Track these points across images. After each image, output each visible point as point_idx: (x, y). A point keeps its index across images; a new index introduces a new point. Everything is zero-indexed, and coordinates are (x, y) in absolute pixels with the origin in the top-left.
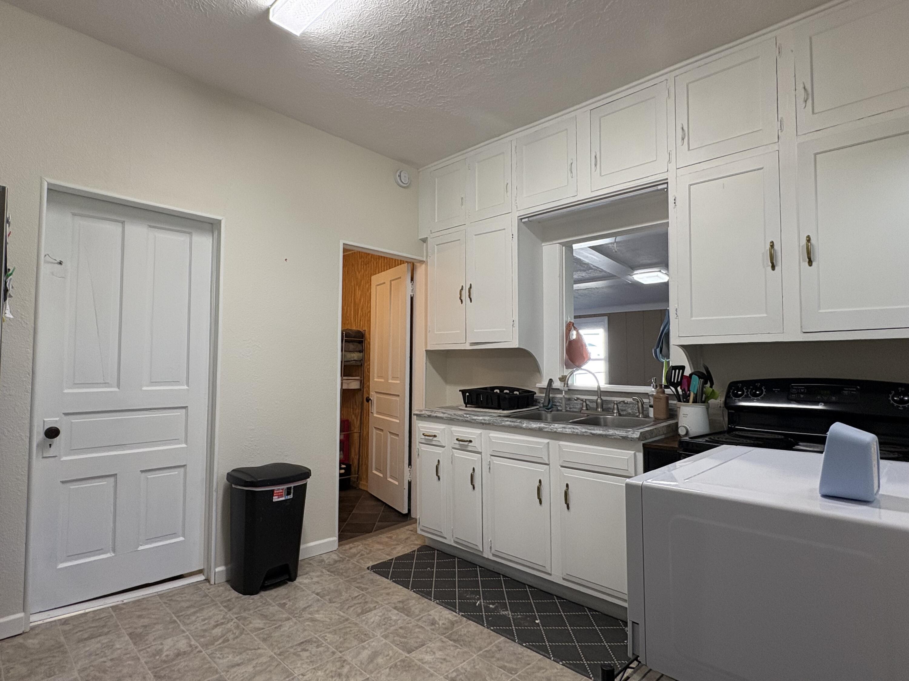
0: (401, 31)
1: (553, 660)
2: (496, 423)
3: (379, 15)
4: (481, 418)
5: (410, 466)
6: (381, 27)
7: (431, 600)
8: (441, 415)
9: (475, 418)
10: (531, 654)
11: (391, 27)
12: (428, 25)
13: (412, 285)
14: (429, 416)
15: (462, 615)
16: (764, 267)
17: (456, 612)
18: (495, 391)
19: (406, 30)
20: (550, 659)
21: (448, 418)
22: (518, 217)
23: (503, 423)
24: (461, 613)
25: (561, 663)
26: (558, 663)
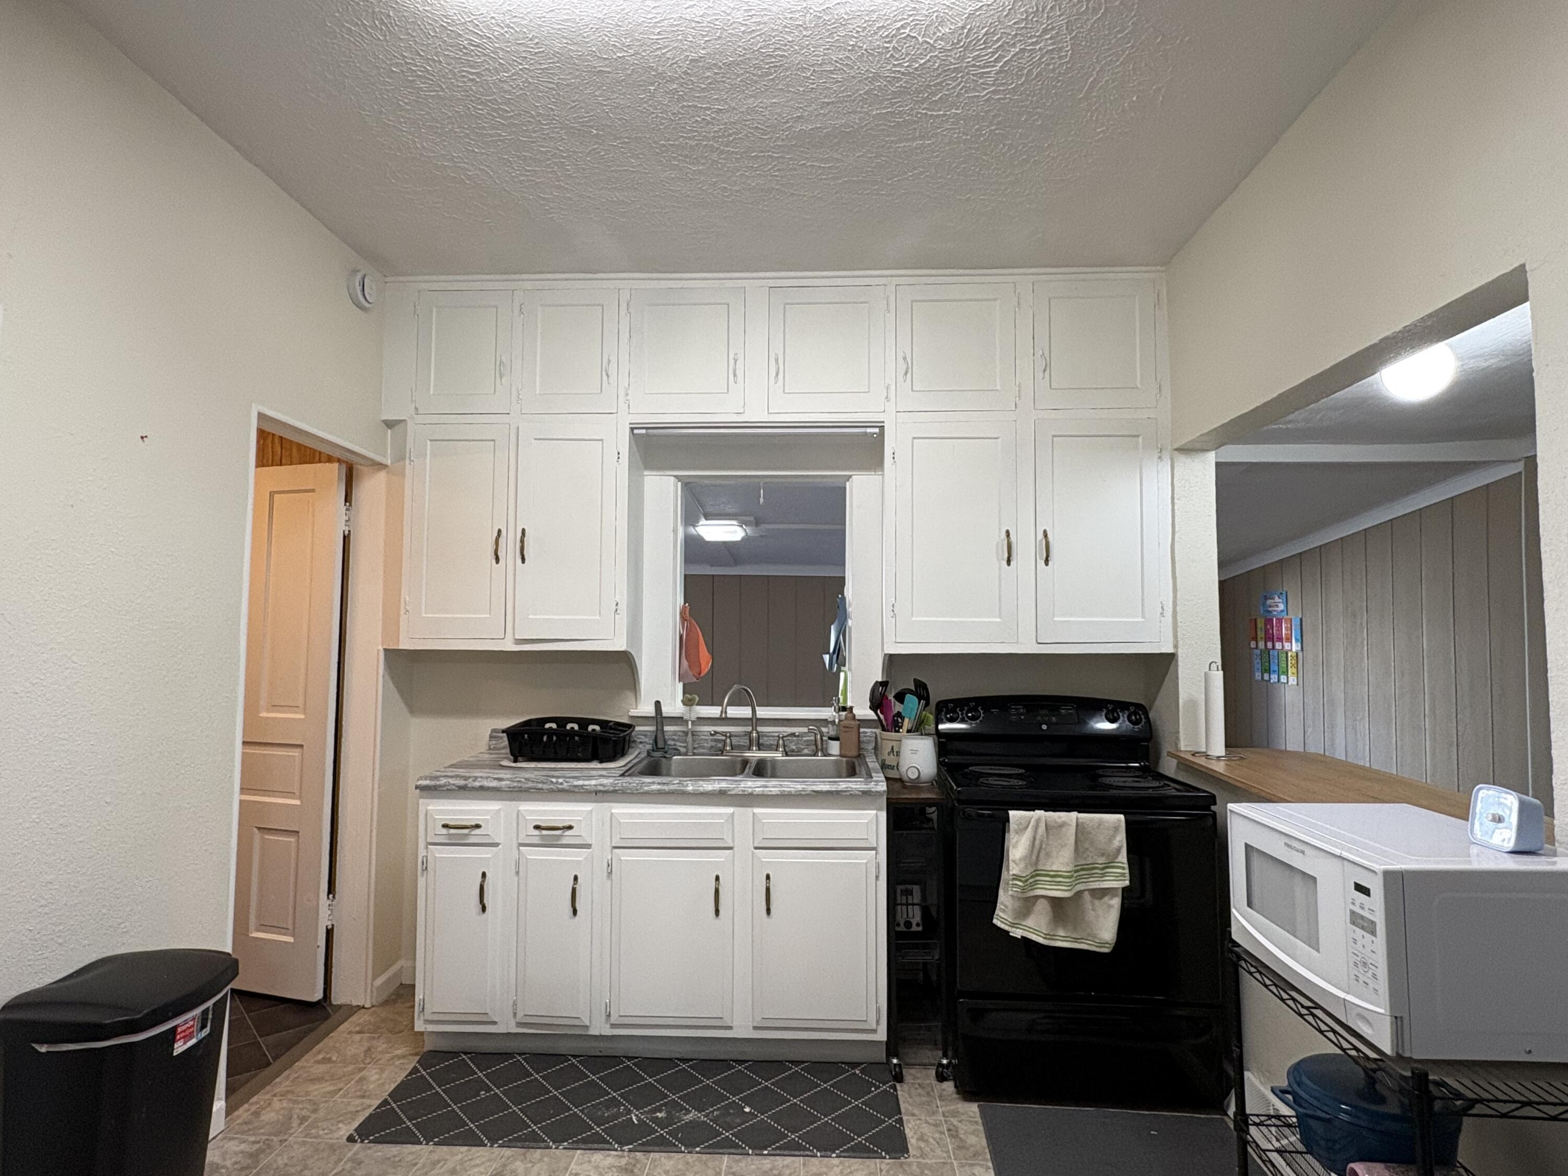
0: (598, 69)
1: (821, 1156)
2: (630, 789)
3: (587, 30)
4: (593, 782)
5: (331, 896)
6: (569, 47)
7: (549, 1148)
8: (494, 784)
9: (580, 783)
10: (785, 1162)
11: (587, 55)
12: (652, 84)
13: (347, 510)
14: (463, 788)
15: (630, 1150)
16: (998, 560)
17: (616, 1150)
18: (547, 726)
19: (609, 72)
20: (817, 1156)
21: (514, 787)
22: (630, 424)
23: (646, 788)
24: (626, 1148)
25: (834, 1155)
26: (831, 1157)
